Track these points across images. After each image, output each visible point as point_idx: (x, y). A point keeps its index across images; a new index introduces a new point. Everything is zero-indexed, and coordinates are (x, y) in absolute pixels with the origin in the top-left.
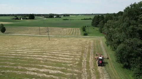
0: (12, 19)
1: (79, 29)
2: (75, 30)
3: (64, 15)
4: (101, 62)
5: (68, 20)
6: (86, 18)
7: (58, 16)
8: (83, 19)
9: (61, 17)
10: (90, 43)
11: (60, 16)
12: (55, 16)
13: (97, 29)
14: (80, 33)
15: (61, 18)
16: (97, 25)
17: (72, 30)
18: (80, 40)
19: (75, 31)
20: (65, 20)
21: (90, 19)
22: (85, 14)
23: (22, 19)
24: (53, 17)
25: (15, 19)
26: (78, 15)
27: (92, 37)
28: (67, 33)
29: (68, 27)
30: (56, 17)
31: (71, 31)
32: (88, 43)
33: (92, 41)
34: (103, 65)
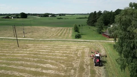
0: (2, 18)
1: (71, 28)
2: (66, 29)
3: (60, 15)
4: (98, 61)
5: (62, 19)
6: (81, 17)
7: (53, 15)
8: (78, 18)
10: (83, 53)
11: (56, 15)
12: (50, 16)
13: (94, 29)
14: (70, 35)
15: (55, 18)
16: (93, 23)
17: (63, 30)
18: (68, 47)
19: (65, 32)
20: (59, 19)
21: (86, 18)
22: (81, 14)
23: (12, 18)
24: (48, 16)
25: (5, 18)
26: (74, 14)
27: (87, 42)
28: (53, 34)
29: (58, 27)
31: (61, 31)
32: (79, 53)
33: (87, 50)
34: (101, 64)
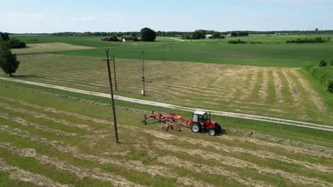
0: (103, 40)
3: (234, 34)
7: (217, 35)
8: (293, 42)
9: (223, 38)
12: (208, 36)
15: (223, 40)
20: (235, 43)
24: (204, 38)
25: (108, 41)
26: (273, 33)
30: (210, 37)
